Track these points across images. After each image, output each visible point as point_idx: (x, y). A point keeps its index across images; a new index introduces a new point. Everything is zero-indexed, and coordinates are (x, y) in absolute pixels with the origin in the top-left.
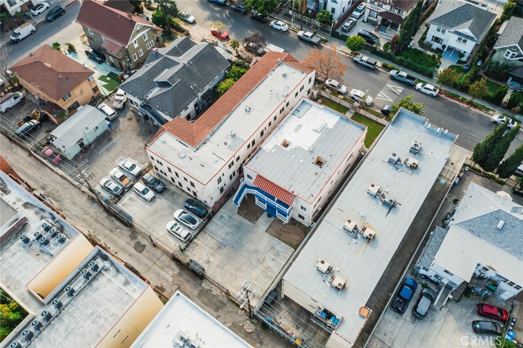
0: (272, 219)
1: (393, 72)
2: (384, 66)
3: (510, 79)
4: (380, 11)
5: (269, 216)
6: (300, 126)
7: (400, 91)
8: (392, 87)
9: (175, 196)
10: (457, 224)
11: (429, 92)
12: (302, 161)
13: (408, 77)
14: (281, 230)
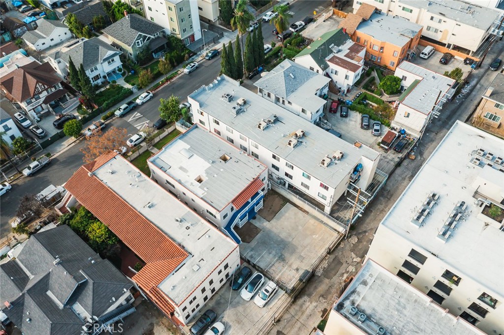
0: (258, 216)
1: (118, 113)
2: (106, 118)
4: (41, 102)
5: (254, 218)
6: (181, 168)
7: (139, 114)
8: (133, 118)
10: (287, 97)
12: (222, 170)
13: (129, 104)
14: (269, 211)
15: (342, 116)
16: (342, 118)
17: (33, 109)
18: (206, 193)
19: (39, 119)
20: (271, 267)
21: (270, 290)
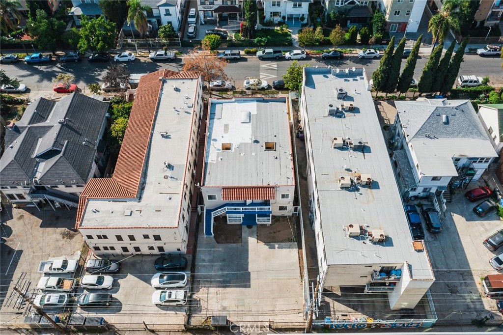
0: (254, 228)
1: (260, 53)
3: (349, 22)
4: (213, 9)
5: (249, 227)
6: (226, 126)
7: (276, 66)
8: (268, 66)
9: (138, 266)
10: (414, 137)
11: (299, 57)
12: (253, 154)
13: (275, 52)
14: (270, 233)
15: (475, 210)
16: (473, 213)
17: (204, 11)
18: (215, 162)
19: (203, 23)
20: (207, 281)
21: (173, 298)
